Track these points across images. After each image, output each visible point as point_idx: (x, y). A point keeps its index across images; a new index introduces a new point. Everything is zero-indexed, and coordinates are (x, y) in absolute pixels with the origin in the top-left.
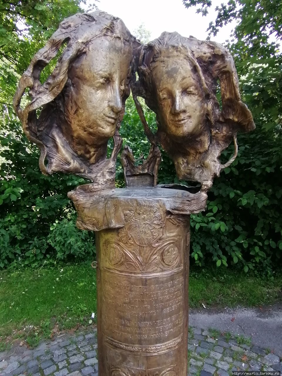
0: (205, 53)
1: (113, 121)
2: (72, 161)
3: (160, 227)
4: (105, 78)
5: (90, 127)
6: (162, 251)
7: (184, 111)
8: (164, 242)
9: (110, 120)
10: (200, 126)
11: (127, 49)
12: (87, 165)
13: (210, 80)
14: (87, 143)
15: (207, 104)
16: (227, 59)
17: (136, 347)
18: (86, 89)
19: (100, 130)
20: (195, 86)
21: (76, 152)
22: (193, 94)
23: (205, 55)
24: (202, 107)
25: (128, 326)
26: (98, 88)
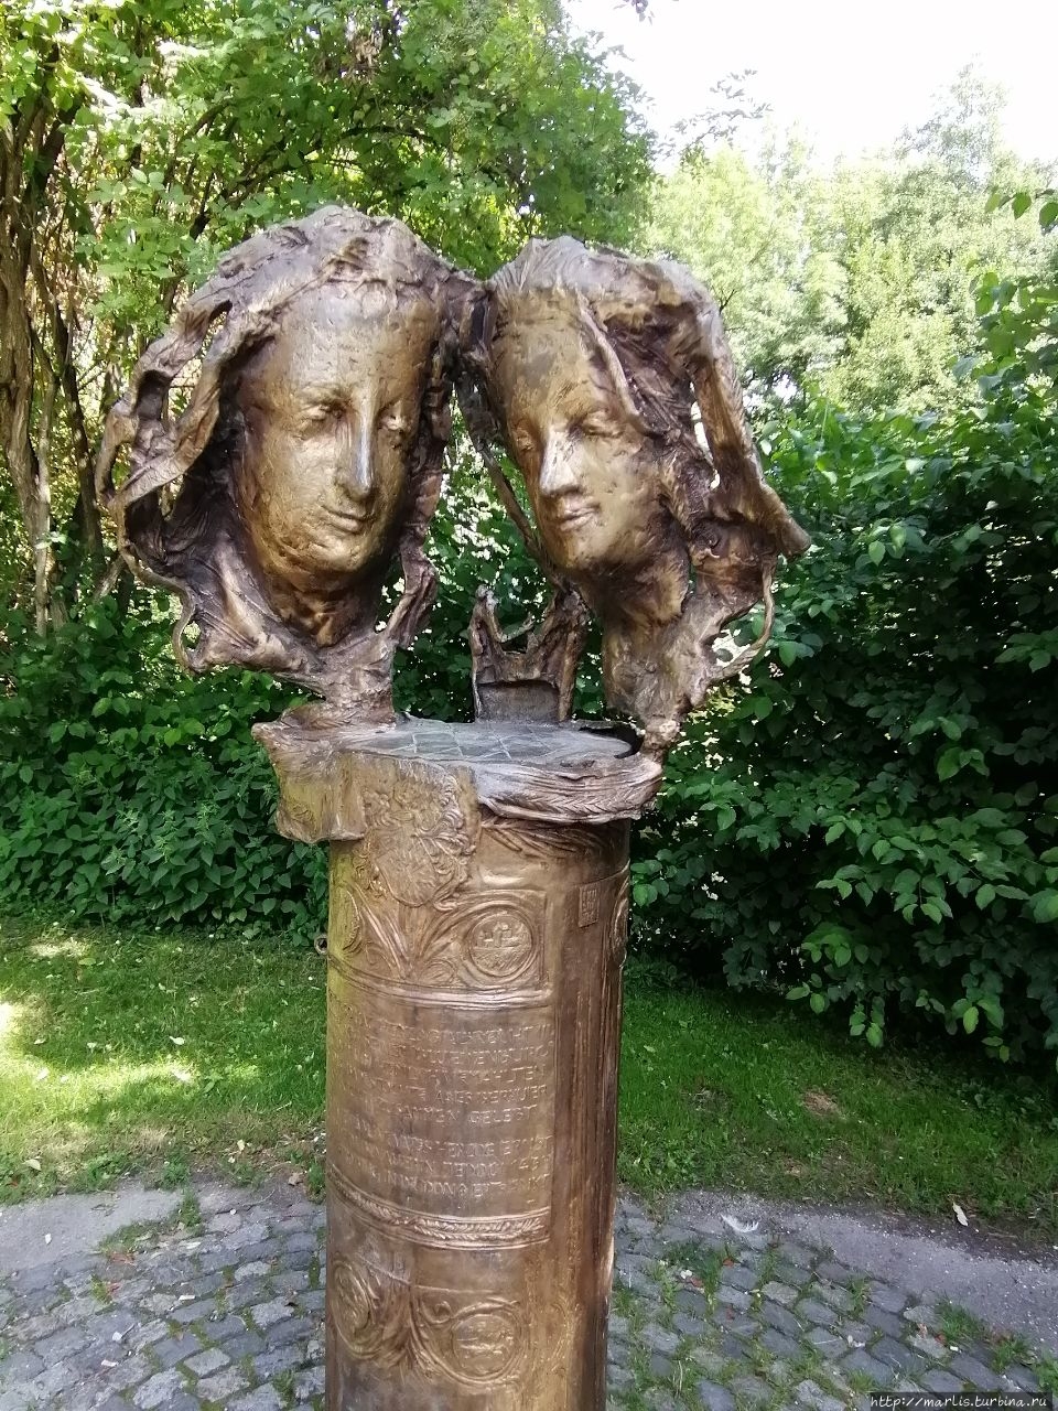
0: (629, 305)
1: (352, 524)
2: (262, 637)
3: (459, 850)
4: (325, 403)
5: (290, 543)
6: (467, 927)
7: (574, 491)
8: (472, 899)
9: (345, 522)
10: (638, 536)
11: (410, 308)
12: (311, 650)
13: (667, 386)
14: (294, 588)
15: (660, 464)
16: (702, 318)
17: (386, 1210)
18: (275, 437)
19: (316, 552)
20: (607, 410)
21: (277, 612)
22: (604, 435)
23: (630, 311)
24: (640, 475)
25: (369, 1140)
26: (307, 433)
